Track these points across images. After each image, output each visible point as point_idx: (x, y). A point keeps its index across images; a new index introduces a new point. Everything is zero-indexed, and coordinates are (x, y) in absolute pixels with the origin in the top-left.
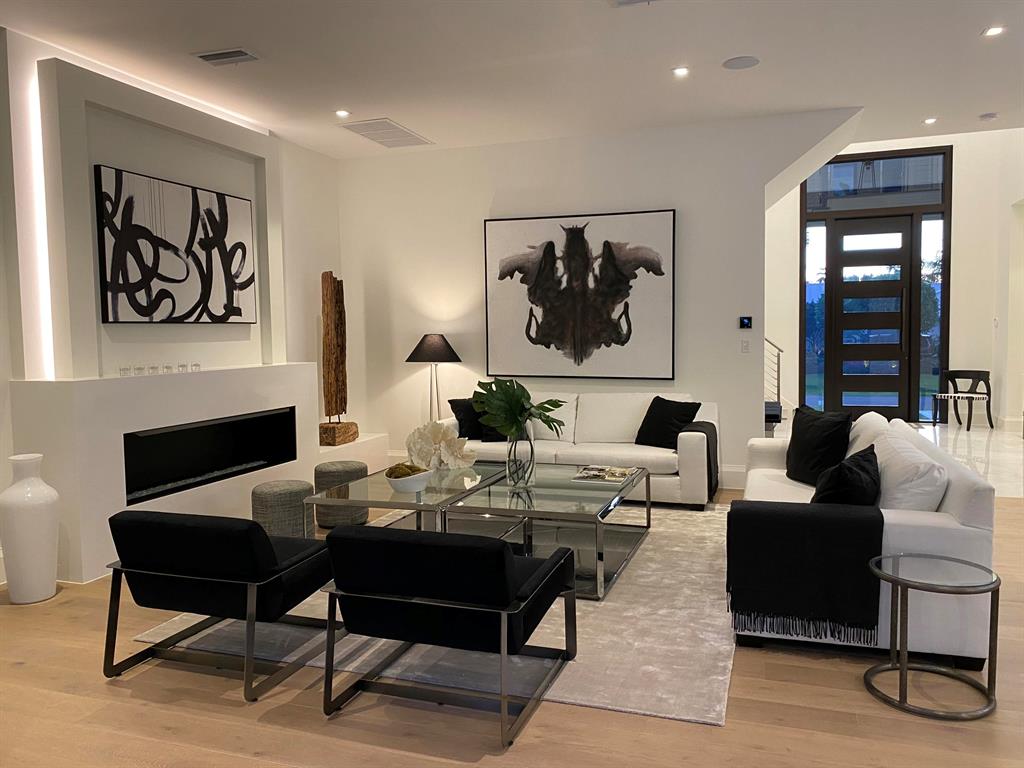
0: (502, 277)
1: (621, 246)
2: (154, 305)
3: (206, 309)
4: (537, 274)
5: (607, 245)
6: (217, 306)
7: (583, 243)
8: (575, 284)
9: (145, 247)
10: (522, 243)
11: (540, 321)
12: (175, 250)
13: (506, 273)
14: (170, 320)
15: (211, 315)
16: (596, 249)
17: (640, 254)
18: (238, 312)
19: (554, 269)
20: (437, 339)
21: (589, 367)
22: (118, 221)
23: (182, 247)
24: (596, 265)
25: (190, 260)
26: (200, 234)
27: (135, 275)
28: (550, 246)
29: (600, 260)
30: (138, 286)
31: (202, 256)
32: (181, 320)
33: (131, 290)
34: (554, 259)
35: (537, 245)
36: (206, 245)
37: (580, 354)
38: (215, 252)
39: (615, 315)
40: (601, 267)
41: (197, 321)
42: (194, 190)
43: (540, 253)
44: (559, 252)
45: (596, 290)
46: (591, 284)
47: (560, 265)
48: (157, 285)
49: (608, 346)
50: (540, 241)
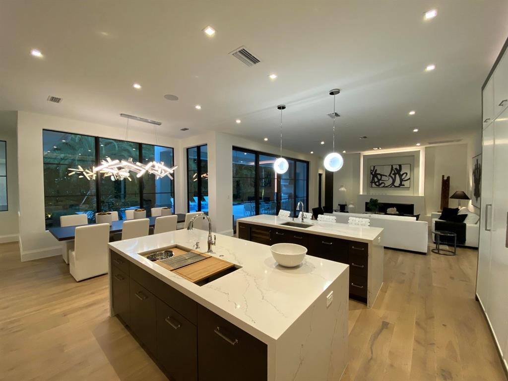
2: (380, 185)
3: (393, 185)
6: (397, 182)
9: (379, 177)
12: (386, 176)
14: (384, 187)
15: (395, 186)
18: (404, 185)
22: (373, 173)
23: (388, 174)
25: (390, 177)
26: (393, 172)
27: (376, 180)
30: (377, 182)
31: (393, 176)
32: (386, 187)
33: (375, 183)
36: (395, 174)
38: (397, 176)
41: (390, 187)
42: (392, 166)
48: (381, 182)
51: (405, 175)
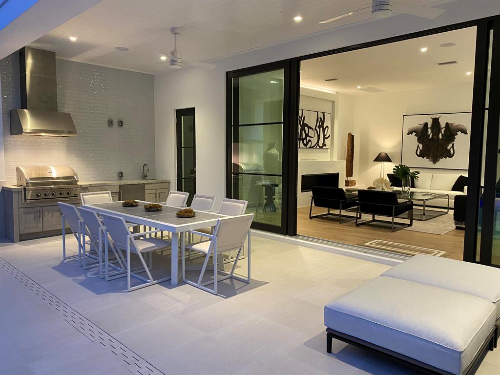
0: (408, 134)
1: (452, 124)
2: (307, 143)
3: (318, 145)
4: (421, 134)
5: (447, 124)
6: (321, 144)
7: (439, 123)
8: (435, 137)
9: (306, 128)
10: (416, 123)
11: (421, 149)
12: (312, 129)
13: (410, 133)
14: (310, 147)
15: (319, 146)
16: (443, 125)
17: (459, 127)
18: (325, 145)
19: (427, 132)
20: (384, 154)
21: (437, 165)
22: (301, 123)
23: (314, 129)
24: (443, 131)
25: (315, 131)
26: (318, 124)
27: (304, 136)
28: (426, 124)
29: (444, 129)
30: (304, 139)
31: (318, 130)
32: (312, 147)
34: (428, 128)
35: (422, 123)
36: (319, 127)
37: (435, 160)
38: (321, 129)
39: (449, 148)
40: (444, 131)
41: (316, 148)
42: (318, 112)
43: (422, 126)
44: (429, 126)
45: (442, 139)
46: (440, 137)
47: (429, 130)
49: (446, 158)
50: (423, 122)
51: (327, 128)
